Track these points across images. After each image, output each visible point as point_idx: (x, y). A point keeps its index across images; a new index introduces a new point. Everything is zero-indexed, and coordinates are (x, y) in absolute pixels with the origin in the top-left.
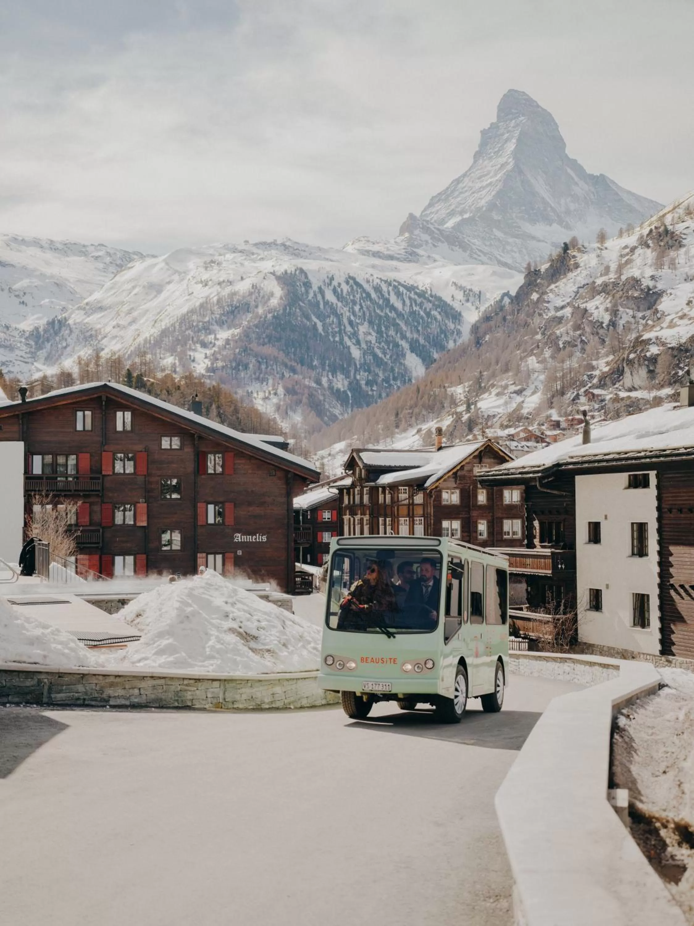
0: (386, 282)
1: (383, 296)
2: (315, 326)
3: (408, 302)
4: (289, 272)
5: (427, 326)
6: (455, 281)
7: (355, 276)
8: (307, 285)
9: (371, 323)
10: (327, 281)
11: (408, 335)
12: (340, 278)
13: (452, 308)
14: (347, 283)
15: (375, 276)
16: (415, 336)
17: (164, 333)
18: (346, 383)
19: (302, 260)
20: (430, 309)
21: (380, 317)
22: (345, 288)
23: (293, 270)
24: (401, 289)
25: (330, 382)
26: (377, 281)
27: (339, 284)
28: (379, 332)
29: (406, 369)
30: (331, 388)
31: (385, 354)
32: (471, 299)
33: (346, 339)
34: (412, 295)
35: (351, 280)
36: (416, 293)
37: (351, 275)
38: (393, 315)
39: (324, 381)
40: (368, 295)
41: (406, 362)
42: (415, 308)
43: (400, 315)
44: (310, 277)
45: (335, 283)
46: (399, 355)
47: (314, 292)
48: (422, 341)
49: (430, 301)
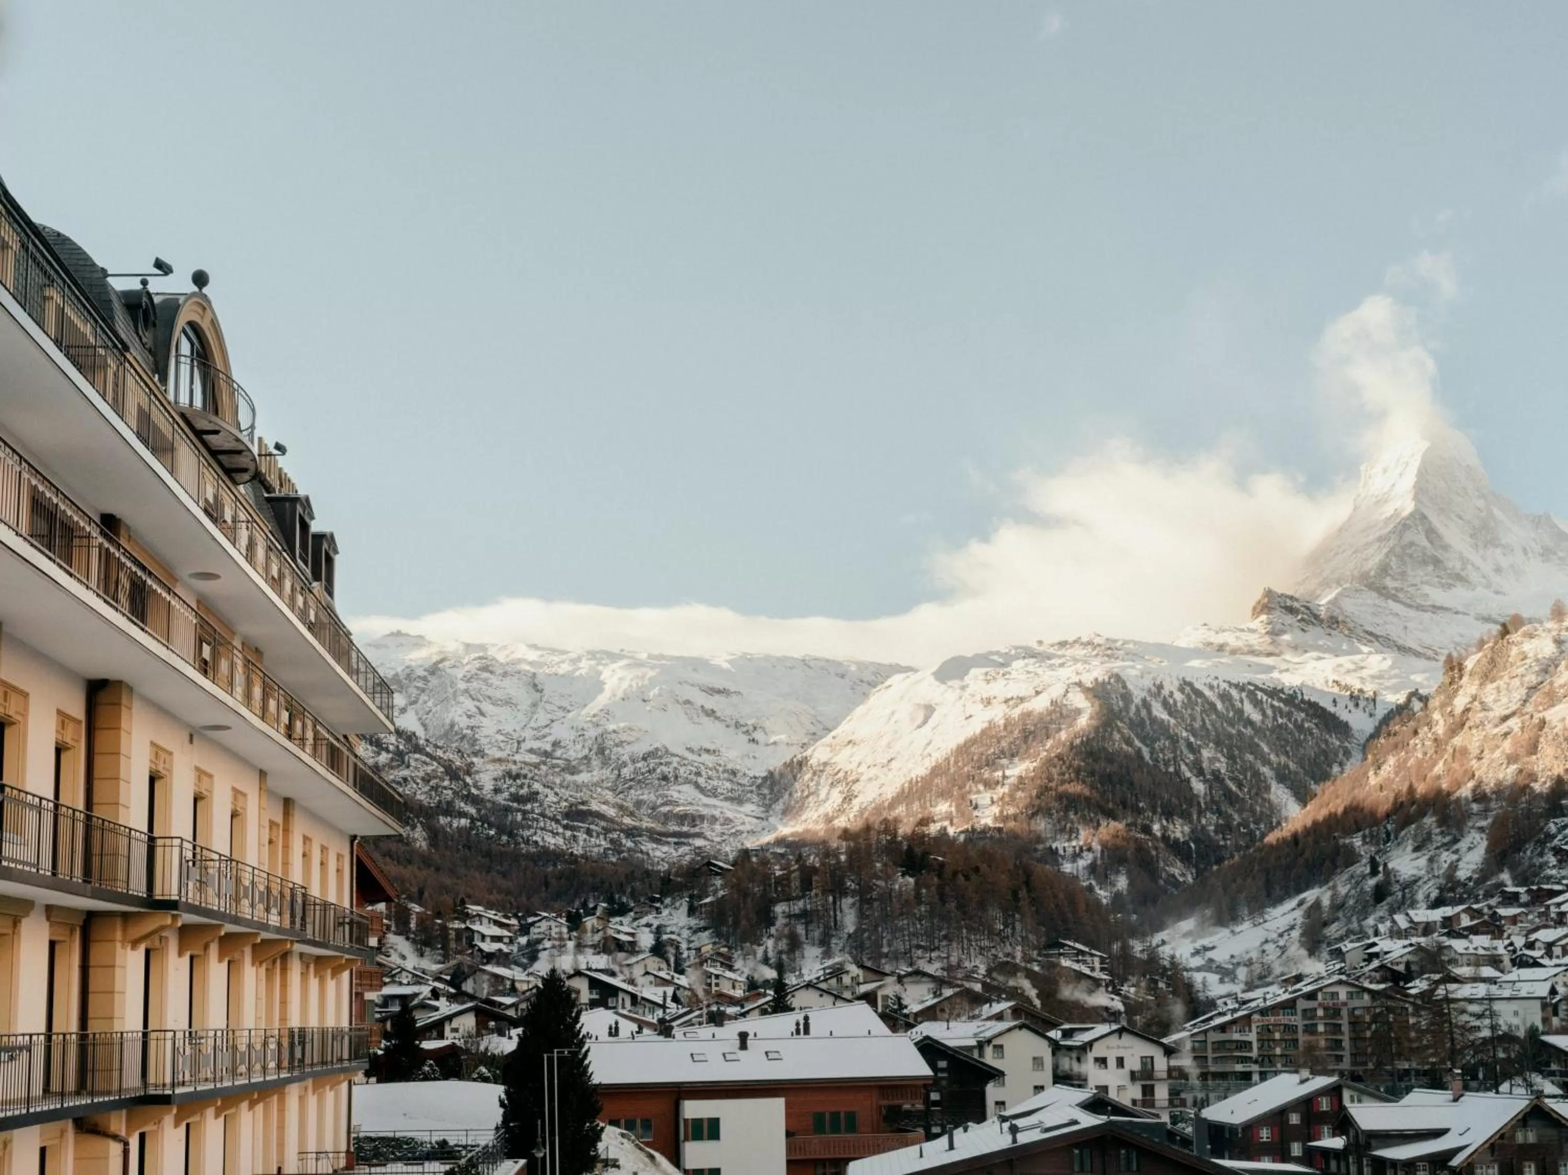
0: (1237, 686)
1: (1233, 706)
2: (1139, 752)
3: (1269, 712)
4: (1100, 679)
5: (1298, 744)
6: (1336, 678)
7: (1194, 681)
8: (1127, 697)
9: (1218, 743)
10: (1154, 689)
11: (1273, 757)
12: (1170, 686)
13: (1333, 717)
14: (1181, 690)
15: (1221, 680)
16: (1283, 759)
17: (936, 771)
18: (1187, 829)
19: (1119, 663)
20: (1303, 720)
21: (1230, 736)
22: (1178, 696)
23: (1106, 678)
24: (1260, 695)
25: (1164, 829)
26: (1224, 686)
27: (1171, 694)
28: (1231, 757)
29: (1272, 807)
30: (1165, 838)
31: (1240, 786)
32: (1362, 703)
33: (1183, 767)
34: (1276, 703)
35: (1185, 685)
36: (1280, 700)
37: (1188, 679)
38: (1249, 731)
39: (1156, 827)
40: (1213, 706)
41: (1272, 797)
42: (1280, 721)
43: (1257, 730)
44: (1130, 686)
45: (1165, 692)
46: (1260, 786)
47: (1137, 706)
48: (1292, 766)
49: (1302, 710)
